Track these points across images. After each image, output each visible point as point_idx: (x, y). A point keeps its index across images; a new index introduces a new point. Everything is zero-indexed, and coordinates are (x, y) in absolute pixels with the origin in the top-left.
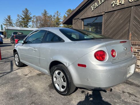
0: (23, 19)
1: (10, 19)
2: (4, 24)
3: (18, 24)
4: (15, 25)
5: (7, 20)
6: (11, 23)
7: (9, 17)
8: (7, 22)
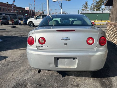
0: (98, 3)
1: (86, 5)
2: (82, 9)
3: (92, 8)
4: (90, 9)
5: (85, 6)
6: (87, 8)
7: (86, 3)
8: (84, 8)
